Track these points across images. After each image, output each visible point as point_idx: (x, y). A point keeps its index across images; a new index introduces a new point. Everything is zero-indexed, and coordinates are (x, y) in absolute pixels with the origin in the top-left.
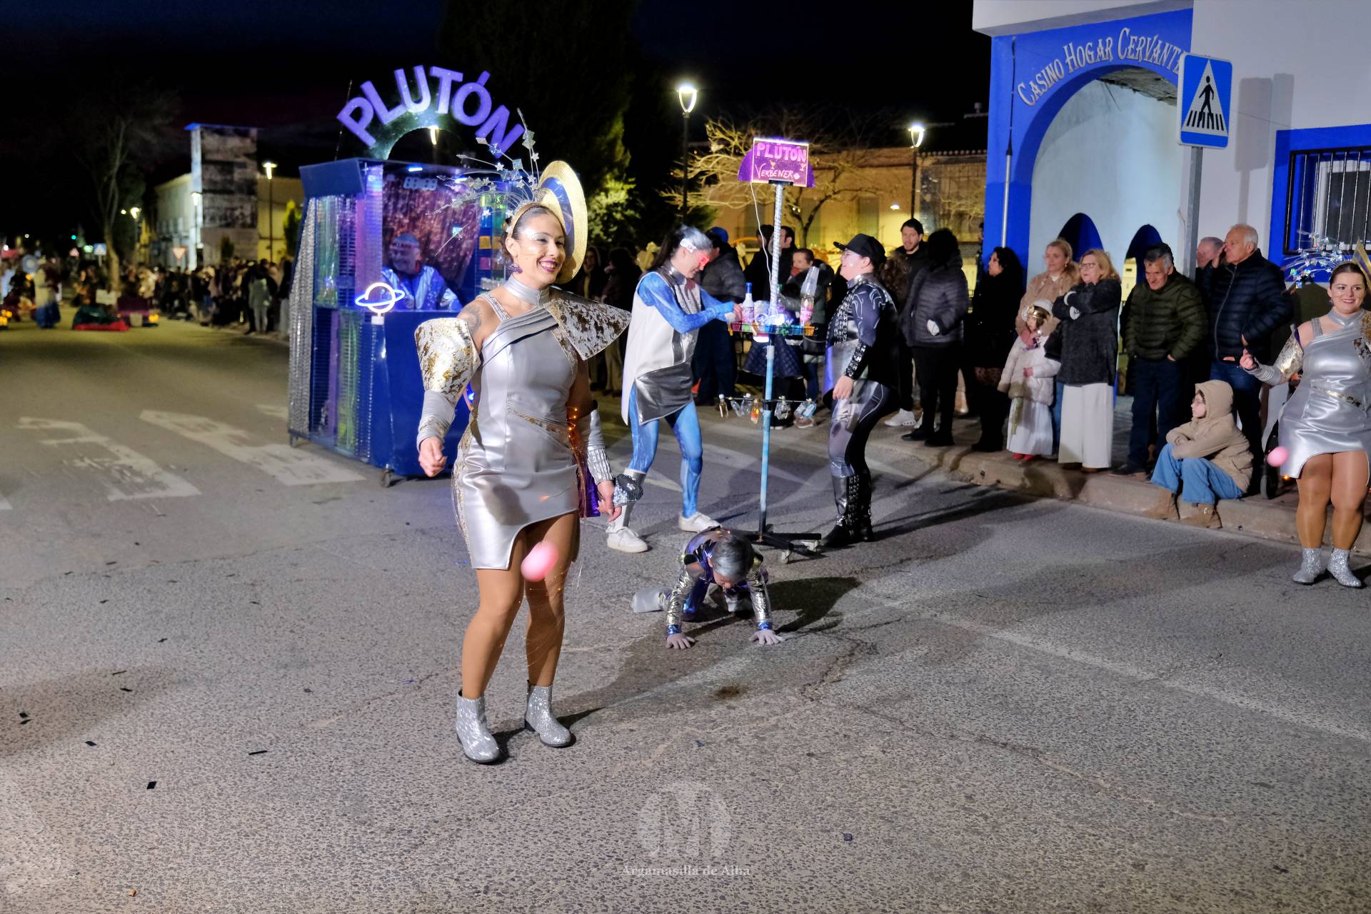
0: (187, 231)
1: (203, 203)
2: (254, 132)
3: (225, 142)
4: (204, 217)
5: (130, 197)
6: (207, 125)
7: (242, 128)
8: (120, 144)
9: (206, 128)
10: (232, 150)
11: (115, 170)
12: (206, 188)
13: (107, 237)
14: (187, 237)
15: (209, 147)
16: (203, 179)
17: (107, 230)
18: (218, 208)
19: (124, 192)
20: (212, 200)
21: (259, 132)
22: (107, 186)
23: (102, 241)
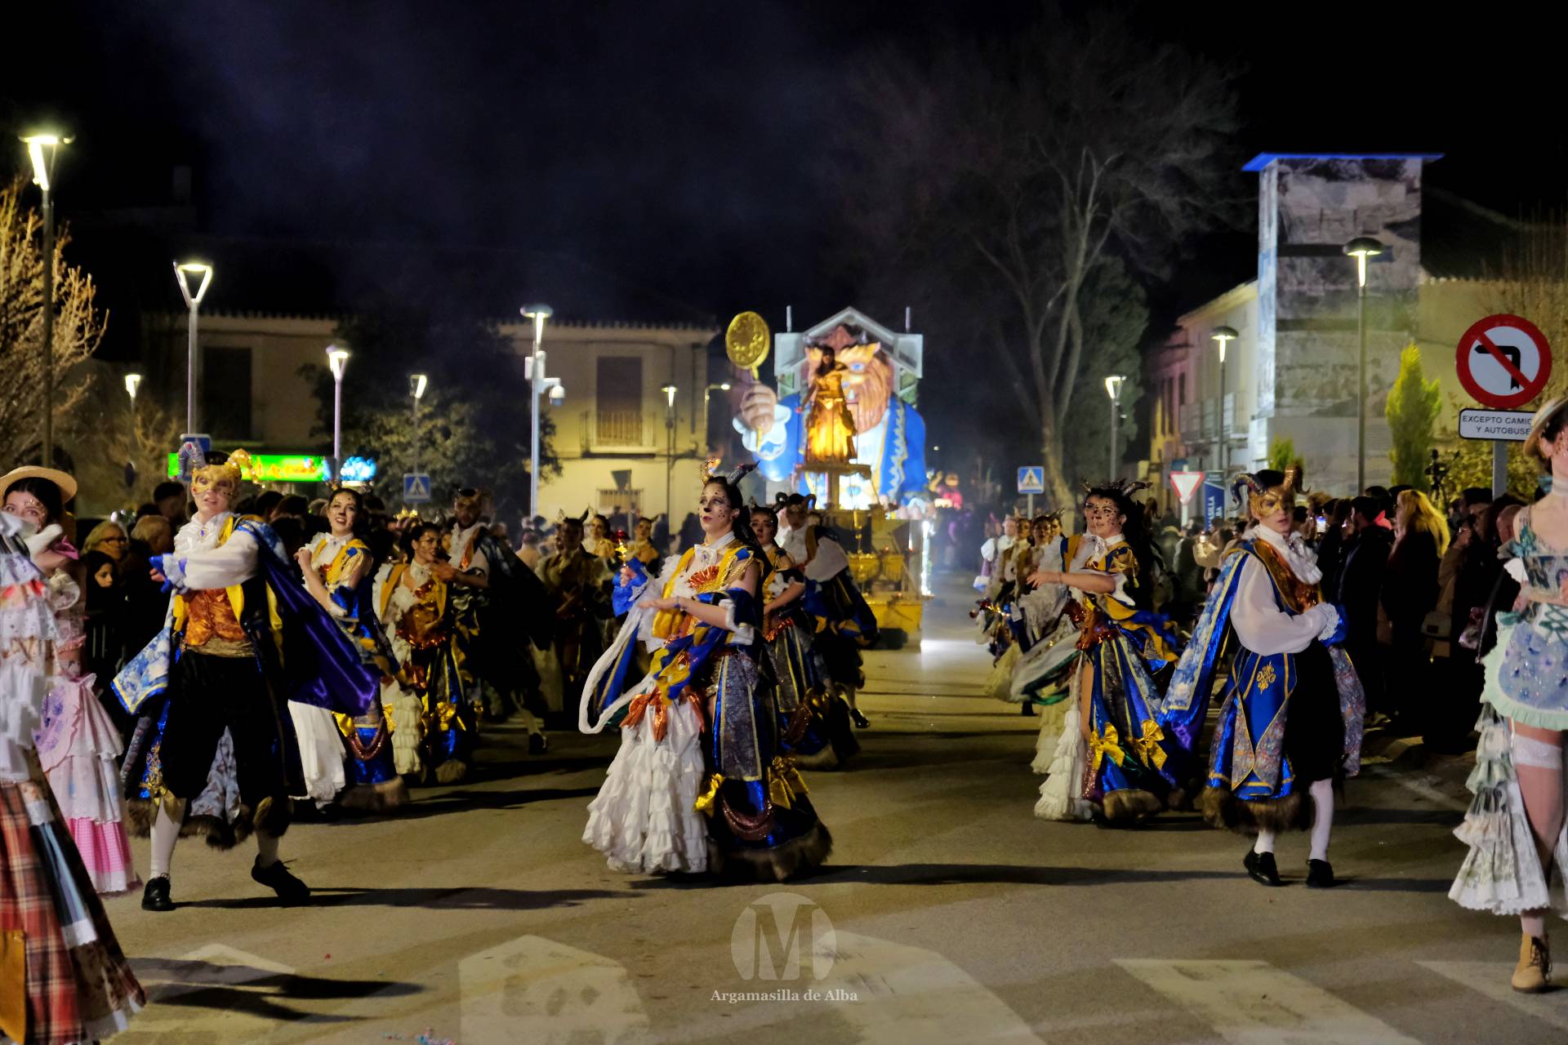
0: (1245, 430)
1: (1278, 356)
2: (1413, 166)
3: (1339, 199)
4: (1279, 393)
5: (1110, 347)
6: (1297, 157)
7: (1384, 158)
8: (1089, 217)
9: (1294, 165)
10: (1355, 212)
11: (1076, 280)
12: (1289, 316)
13: (1047, 449)
14: (1243, 443)
15: (1296, 212)
16: (1280, 293)
17: (1048, 432)
18: (1316, 367)
19: (1097, 333)
20: (1303, 344)
21: (1427, 169)
22: (1056, 321)
23: (1038, 460)
